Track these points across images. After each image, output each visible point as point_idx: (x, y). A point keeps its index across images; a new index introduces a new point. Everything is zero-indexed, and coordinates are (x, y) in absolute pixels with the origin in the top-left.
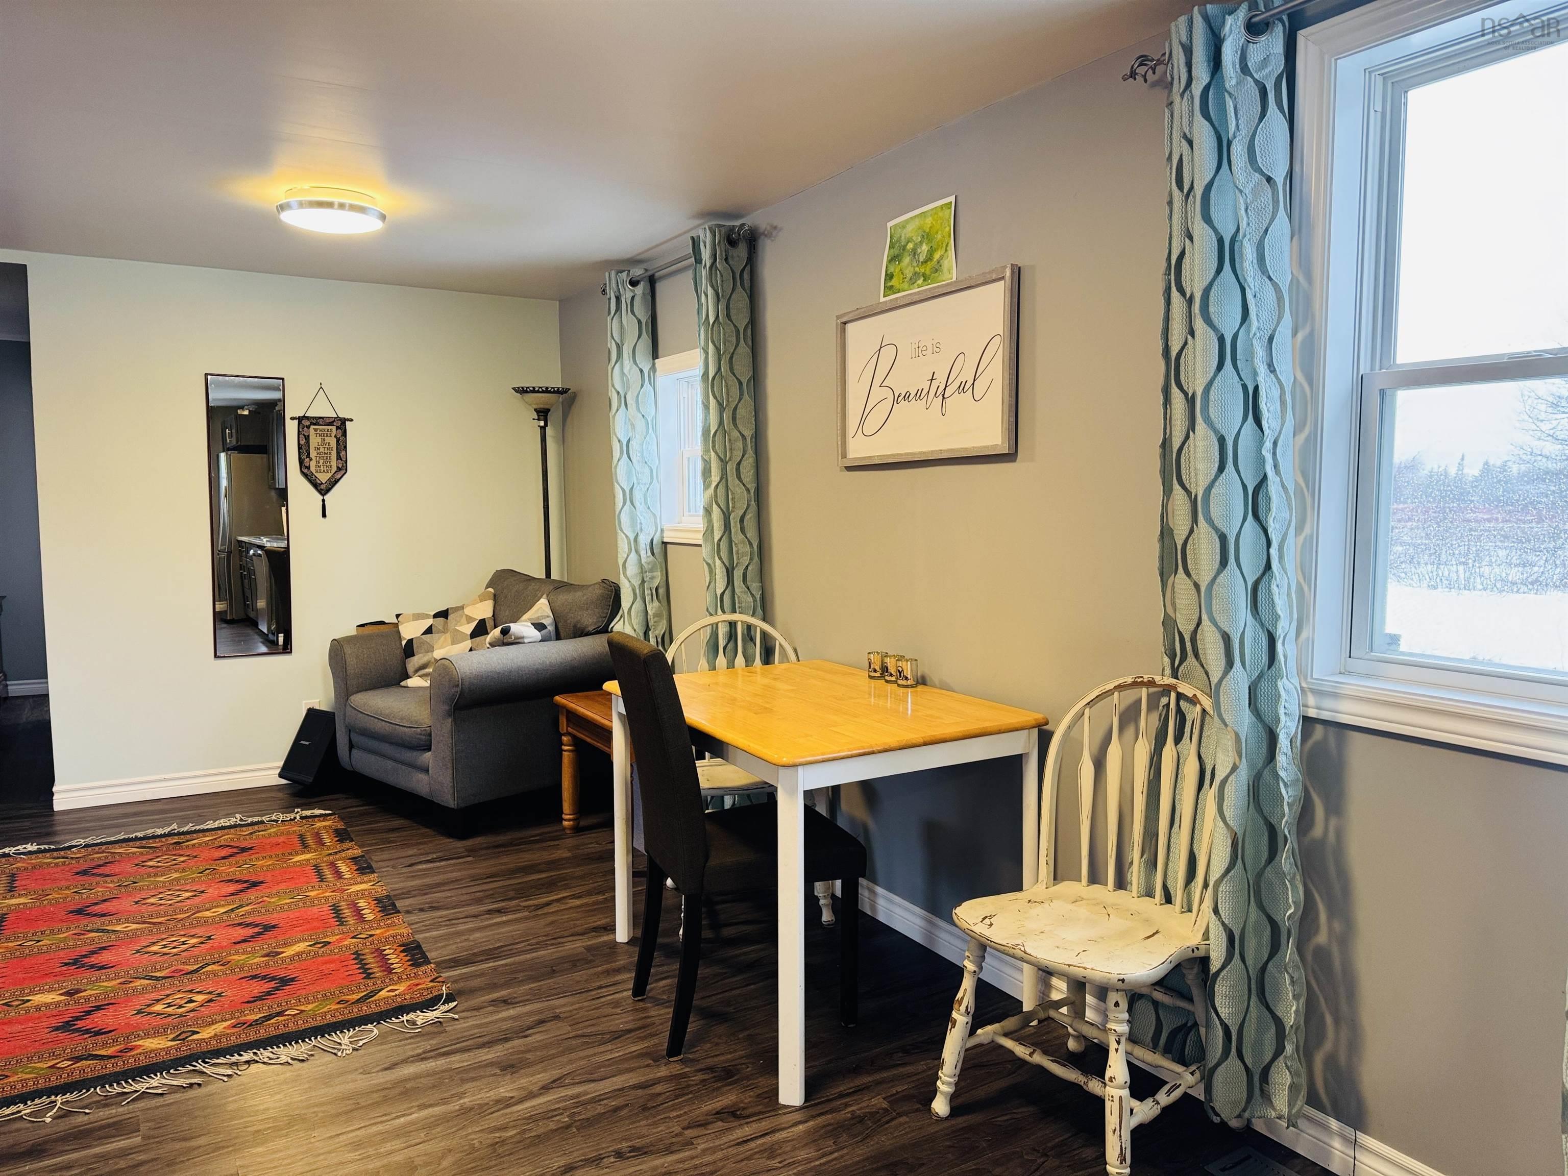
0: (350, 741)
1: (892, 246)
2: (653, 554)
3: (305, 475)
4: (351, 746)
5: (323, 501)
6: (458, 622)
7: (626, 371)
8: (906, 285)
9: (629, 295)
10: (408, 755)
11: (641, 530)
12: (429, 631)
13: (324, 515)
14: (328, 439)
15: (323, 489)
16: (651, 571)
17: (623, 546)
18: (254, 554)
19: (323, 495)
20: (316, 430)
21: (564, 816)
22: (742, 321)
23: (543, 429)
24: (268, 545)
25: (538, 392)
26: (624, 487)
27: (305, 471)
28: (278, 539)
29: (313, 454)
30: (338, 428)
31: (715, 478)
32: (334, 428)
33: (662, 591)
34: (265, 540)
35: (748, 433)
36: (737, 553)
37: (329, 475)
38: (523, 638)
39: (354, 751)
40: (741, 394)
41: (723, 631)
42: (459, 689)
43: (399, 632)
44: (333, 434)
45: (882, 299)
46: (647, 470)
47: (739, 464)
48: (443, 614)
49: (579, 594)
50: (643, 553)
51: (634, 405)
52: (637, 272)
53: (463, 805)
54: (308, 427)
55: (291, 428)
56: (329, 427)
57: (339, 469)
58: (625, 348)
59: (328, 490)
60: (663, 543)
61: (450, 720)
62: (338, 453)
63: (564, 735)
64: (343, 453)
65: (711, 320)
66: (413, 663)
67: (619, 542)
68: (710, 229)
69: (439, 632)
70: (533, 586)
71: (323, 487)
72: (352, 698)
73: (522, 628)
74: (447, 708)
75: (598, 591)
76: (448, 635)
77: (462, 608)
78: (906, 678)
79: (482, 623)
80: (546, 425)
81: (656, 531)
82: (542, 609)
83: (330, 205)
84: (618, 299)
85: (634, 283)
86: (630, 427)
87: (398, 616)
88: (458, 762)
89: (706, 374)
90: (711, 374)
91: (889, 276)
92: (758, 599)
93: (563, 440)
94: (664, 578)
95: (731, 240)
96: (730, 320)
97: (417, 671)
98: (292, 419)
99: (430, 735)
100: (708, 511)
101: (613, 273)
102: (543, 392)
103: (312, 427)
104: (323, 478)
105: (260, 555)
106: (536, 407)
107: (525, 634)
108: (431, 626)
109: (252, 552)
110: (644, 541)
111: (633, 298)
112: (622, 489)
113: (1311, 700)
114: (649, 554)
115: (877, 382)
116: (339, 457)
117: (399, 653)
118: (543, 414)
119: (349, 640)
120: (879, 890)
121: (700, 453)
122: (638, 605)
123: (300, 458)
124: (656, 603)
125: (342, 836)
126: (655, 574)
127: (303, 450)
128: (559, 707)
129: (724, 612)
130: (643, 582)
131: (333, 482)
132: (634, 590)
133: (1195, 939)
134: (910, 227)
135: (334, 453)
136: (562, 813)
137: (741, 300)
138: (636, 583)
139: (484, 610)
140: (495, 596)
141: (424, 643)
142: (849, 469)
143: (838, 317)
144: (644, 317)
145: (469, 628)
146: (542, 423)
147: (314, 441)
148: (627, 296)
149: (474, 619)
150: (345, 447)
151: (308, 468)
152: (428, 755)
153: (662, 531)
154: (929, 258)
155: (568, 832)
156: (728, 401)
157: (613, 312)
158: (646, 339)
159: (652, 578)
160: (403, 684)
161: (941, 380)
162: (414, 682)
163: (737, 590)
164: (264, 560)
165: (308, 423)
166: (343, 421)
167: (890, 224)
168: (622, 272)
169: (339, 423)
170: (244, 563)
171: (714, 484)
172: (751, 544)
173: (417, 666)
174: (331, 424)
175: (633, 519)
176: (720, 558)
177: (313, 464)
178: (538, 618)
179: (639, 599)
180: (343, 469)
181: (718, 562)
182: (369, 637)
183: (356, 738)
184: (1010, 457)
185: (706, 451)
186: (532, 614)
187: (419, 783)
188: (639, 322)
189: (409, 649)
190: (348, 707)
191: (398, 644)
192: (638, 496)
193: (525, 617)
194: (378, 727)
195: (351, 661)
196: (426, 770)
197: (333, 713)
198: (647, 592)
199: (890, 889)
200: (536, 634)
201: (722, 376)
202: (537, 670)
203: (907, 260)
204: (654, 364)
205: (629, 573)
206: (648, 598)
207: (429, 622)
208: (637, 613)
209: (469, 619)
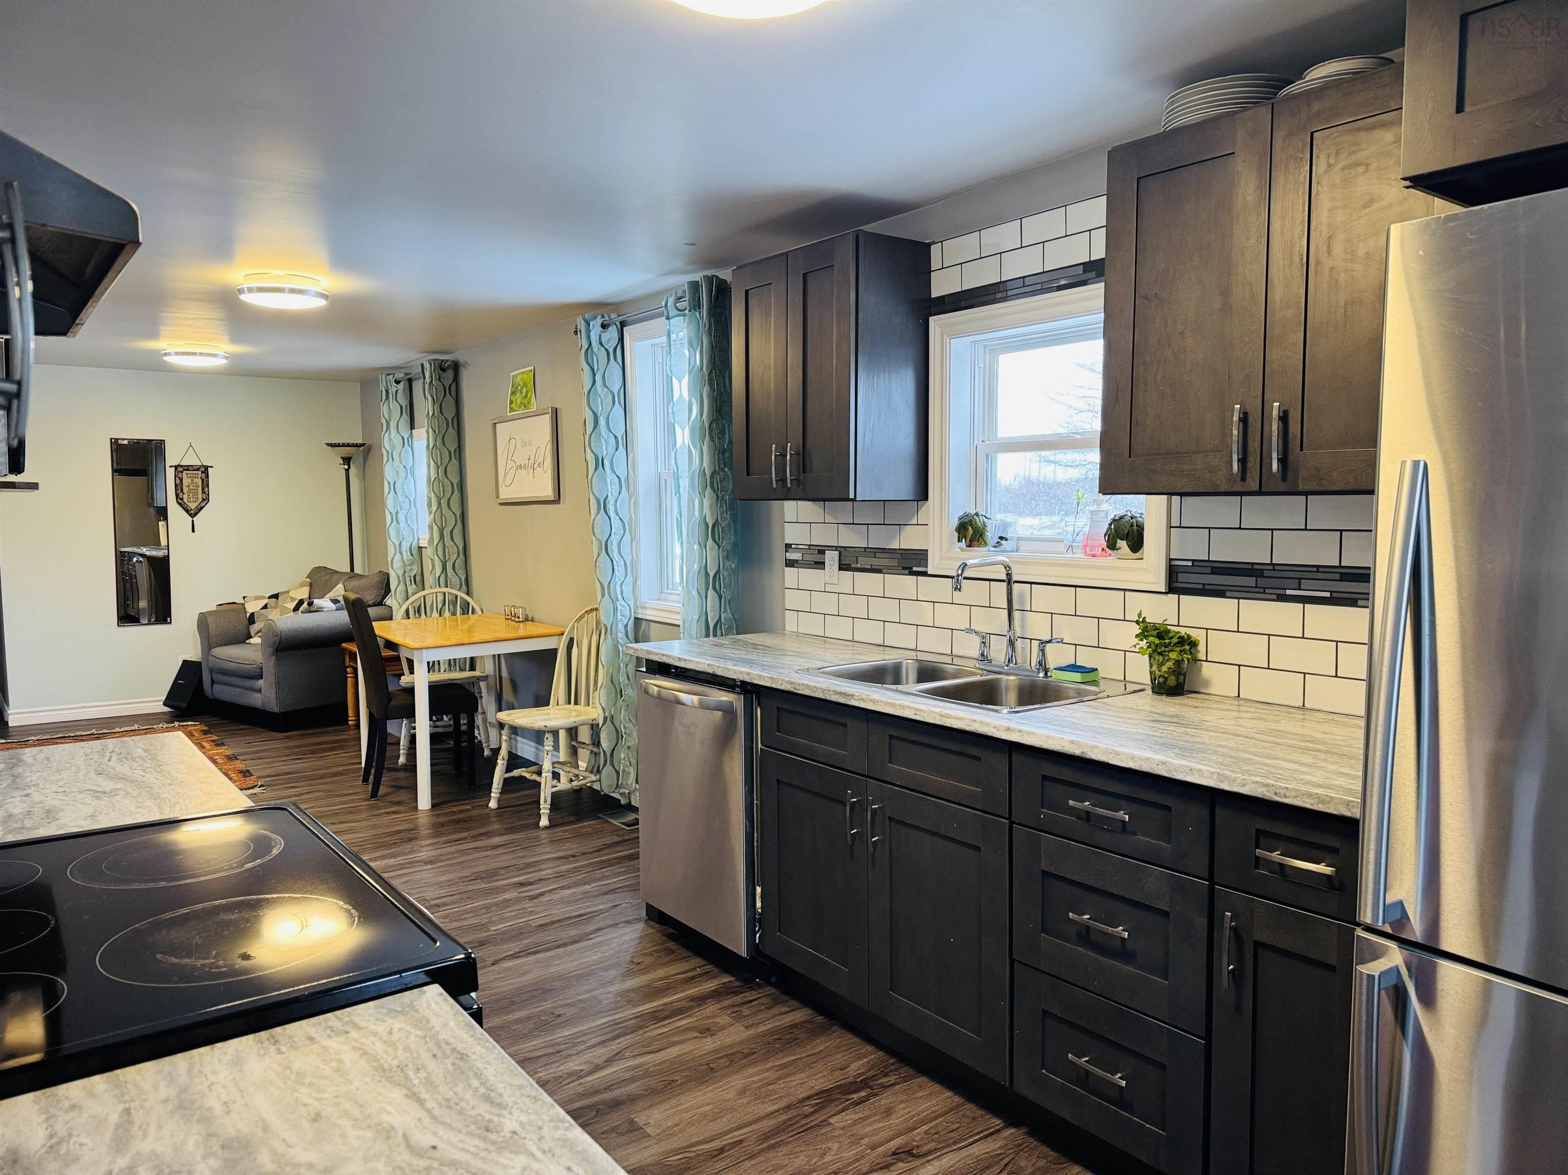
0: (212, 678)
1: (512, 387)
2: (412, 555)
3: (180, 504)
4: (213, 682)
5: (193, 521)
6: (284, 602)
7: (392, 437)
8: (517, 408)
9: (394, 389)
10: (249, 683)
11: (403, 539)
12: (265, 607)
13: (193, 531)
14: (195, 480)
15: (193, 514)
16: (411, 565)
17: (391, 550)
18: (137, 561)
19: (193, 517)
20: (187, 474)
21: (350, 719)
22: (450, 415)
23: (347, 471)
24: (148, 553)
25: (342, 446)
26: (392, 512)
27: (180, 501)
28: (157, 549)
29: (185, 489)
30: (202, 472)
31: (434, 508)
32: (200, 472)
33: (418, 578)
34: (145, 549)
35: (456, 481)
36: (449, 552)
37: (197, 504)
38: (322, 608)
39: (215, 686)
40: (450, 458)
41: (440, 598)
42: (278, 638)
43: (245, 608)
44: (199, 477)
45: (509, 414)
46: (407, 501)
47: (449, 500)
48: (276, 596)
49: (364, 580)
50: (404, 554)
51: (398, 459)
52: (400, 375)
53: (283, 711)
54: (182, 472)
55: (170, 473)
56: (197, 472)
57: (203, 500)
58: (391, 423)
59: (196, 514)
60: (419, 547)
61: (274, 658)
62: (203, 489)
63: (348, 667)
64: (206, 489)
65: (431, 414)
66: (254, 629)
67: (389, 547)
68: (429, 361)
69: (272, 607)
70: (336, 577)
71: (192, 512)
72: (213, 650)
73: (324, 603)
74: (271, 650)
75: (376, 579)
76: (278, 610)
77: (288, 592)
78: (519, 618)
79: (301, 602)
80: (349, 467)
81: (414, 540)
82: (339, 591)
83: (194, 354)
84: (387, 391)
85: (397, 382)
86: (395, 473)
87: (244, 598)
88: (279, 685)
89: (428, 446)
90: (431, 446)
91: (511, 402)
92: (463, 579)
93: (363, 477)
94: (420, 570)
95: (441, 367)
96: (442, 414)
97: (257, 633)
98: (170, 467)
99: (262, 669)
100: (431, 527)
101: (384, 376)
102: (345, 446)
103: (185, 472)
104: (193, 506)
105: (141, 562)
106: (343, 456)
107: (324, 606)
108: (266, 604)
109: (135, 559)
110: (405, 546)
111: (397, 392)
112: (390, 513)
113: (640, 611)
114: (409, 554)
115: (509, 459)
116: (203, 492)
117: (246, 622)
118: (347, 460)
119: (211, 613)
120: (519, 738)
121: (426, 493)
122: (401, 587)
123: (176, 493)
124: (414, 586)
125: (205, 733)
126: (413, 567)
127: (179, 487)
128: (345, 649)
129: (440, 586)
130: (405, 572)
131: (199, 509)
132: (399, 578)
133: (595, 716)
134: (519, 377)
135: (200, 490)
136: (348, 716)
137: (450, 401)
138: (400, 573)
139: (303, 593)
140: (311, 584)
141: (262, 614)
142: (501, 504)
143: (492, 420)
144: (404, 403)
145: (292, 605)
146: (346, 467)
147: (186, 481)
148: (392, 390)
149: (296, 599)
150: (208, 485)
151: (182, 499)
152: (261, 681)
153: (418, 539)
154: (526, 396)
155: (352, 728)
156: (441, 462)
157: (384, 400)
158: (406, 418)
159: (411, 570)
160: (247, 641)
161: (532, 461)
162: (256, 640)
163: (449, 575)
164: (145, 566)
165: (182, 469)
166: (206, 468)
167: (512, 374)
168: (389, 375)
169: (203, 469)
170: (126, 570)
171: (434, 511)
172: (458, 547)
173: (257, 630)
174: (198, 470)
175: (398, 531)
176: (438, 556)
177: (185, 497)
178: (336, 596)
179: (402, 583)
180: (206, 500)
181: (436, 557)
182: (225, 611)
183: (216, 677)
184: (557, 501)
185: (429, 492)
186: (331, 594)
187: (256, 700)
188: (401, 407)
189: (252, 619)
190: (210, 656)
191: (244, 615)
192: (401, 517)
193: (328, 596)
194: (230, 666)
195: (212, 626)
196: (260, 691)
197: (200, 663)
198: (408, 579)
199: (523, 737)
200: (333, 606)
201: (437, 448)
202: (331, 628)
203: (518, 394)
204: (412, 433)
205: (395, 566)
206: (408, 583)
207: (266, 601)
208: (401, 592)
209: (293, 599)
